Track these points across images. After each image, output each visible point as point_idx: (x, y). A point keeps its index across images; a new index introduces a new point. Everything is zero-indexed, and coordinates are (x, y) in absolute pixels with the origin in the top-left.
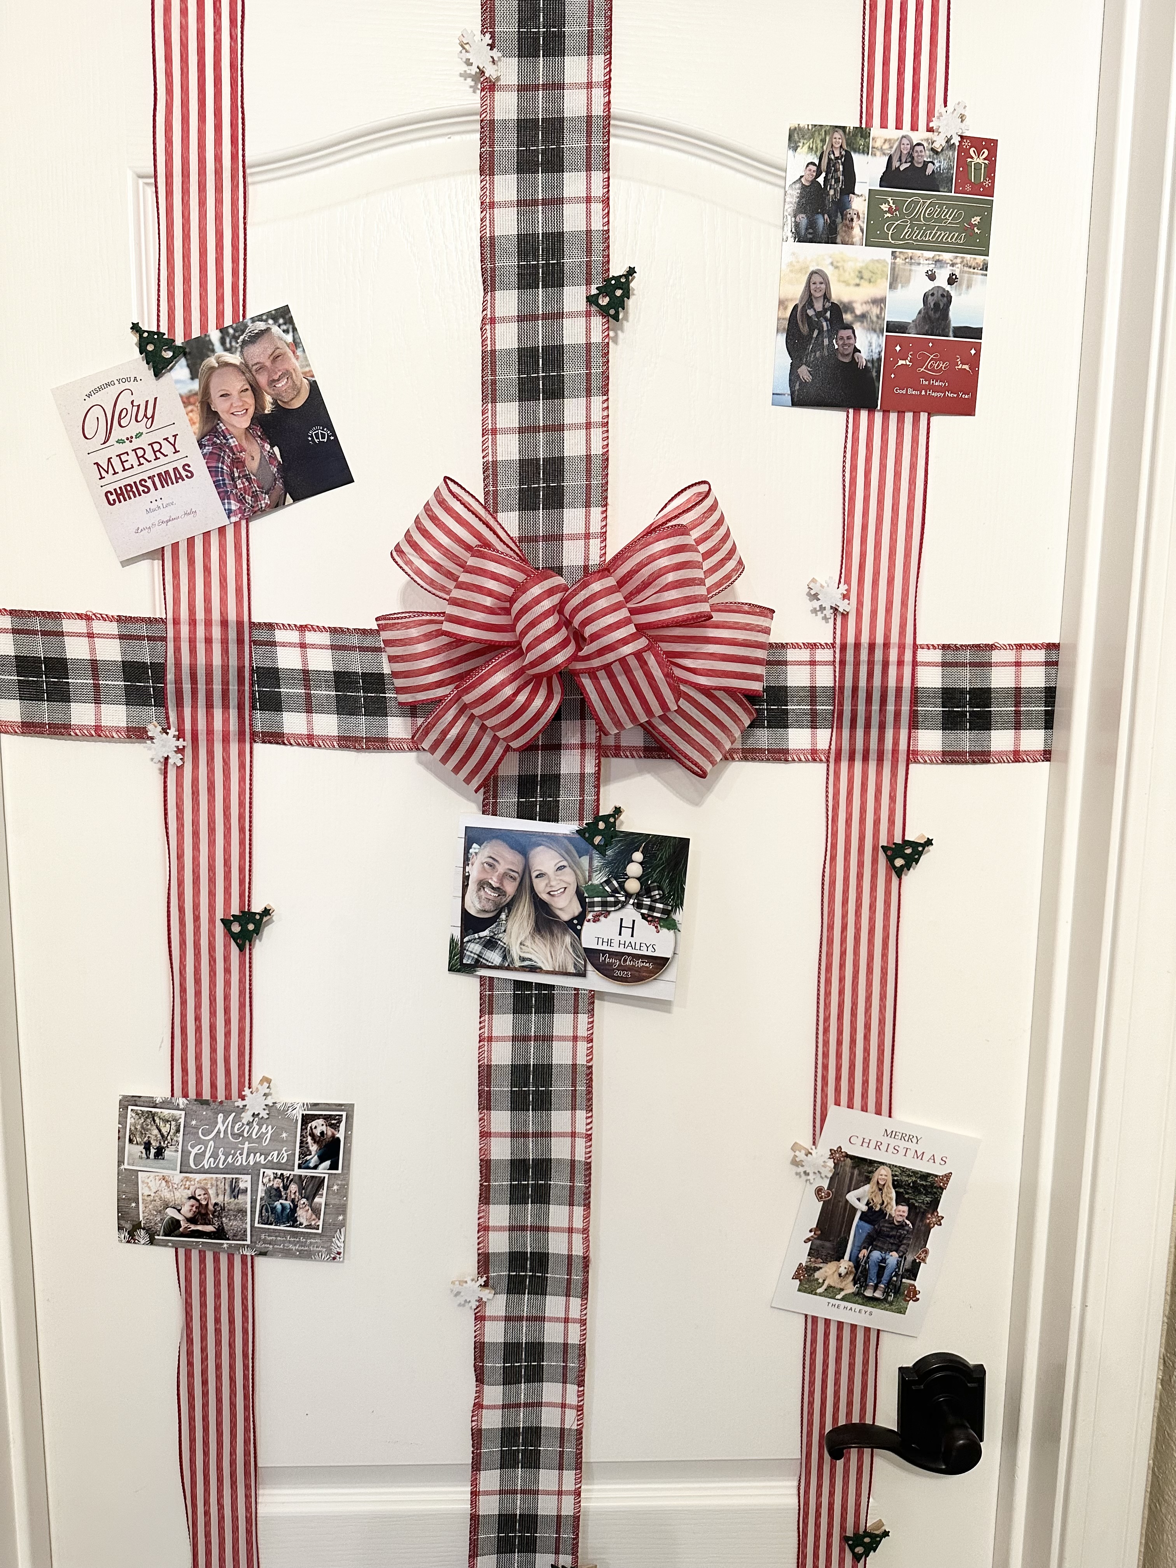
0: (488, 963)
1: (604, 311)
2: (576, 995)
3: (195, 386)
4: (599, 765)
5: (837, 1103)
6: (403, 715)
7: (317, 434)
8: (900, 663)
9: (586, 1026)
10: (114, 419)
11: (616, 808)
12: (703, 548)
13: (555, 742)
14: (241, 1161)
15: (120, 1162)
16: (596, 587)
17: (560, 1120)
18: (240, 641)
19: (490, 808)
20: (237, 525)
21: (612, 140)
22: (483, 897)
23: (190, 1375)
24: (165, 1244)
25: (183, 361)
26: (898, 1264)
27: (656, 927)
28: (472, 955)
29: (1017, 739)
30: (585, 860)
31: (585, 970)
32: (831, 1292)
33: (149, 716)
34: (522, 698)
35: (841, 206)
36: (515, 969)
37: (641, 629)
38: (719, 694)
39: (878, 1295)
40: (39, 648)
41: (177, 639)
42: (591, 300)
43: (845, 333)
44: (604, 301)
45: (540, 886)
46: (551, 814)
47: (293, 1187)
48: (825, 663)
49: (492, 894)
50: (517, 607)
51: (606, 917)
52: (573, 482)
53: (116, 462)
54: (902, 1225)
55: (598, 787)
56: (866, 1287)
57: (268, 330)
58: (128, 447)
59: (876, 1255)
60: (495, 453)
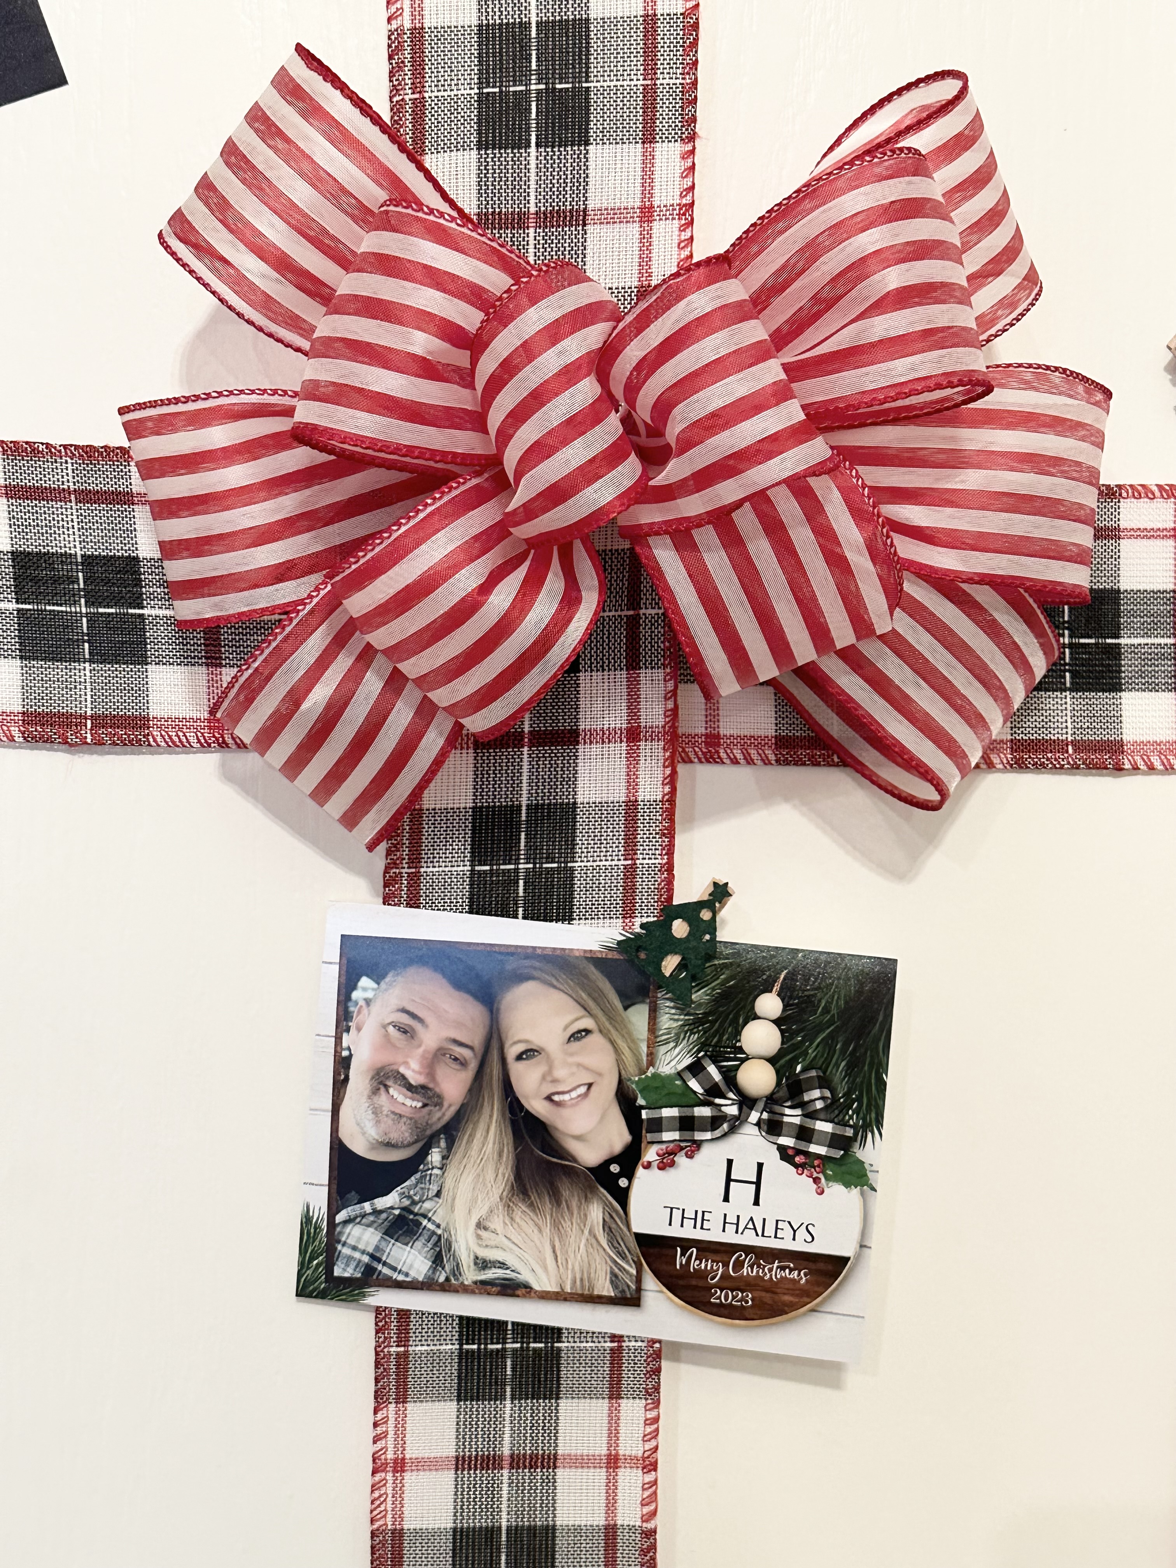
0: (395, 1276)
2: (616, 1355)
4: (672, 780)
6: (187, 660)
9: (639, 1429)
11: (715, 884)
13: (564, 725)
22: (385, 1110)
27: (816, 1181)
28: (357, 1255)
30: (638, 1016)
31: (639, 1289)
36: (464, 1290)
45: (528, 1081)
49: (409, 1102)
51: (690, 1156)
52: (611, 79)
55: (670, 833)
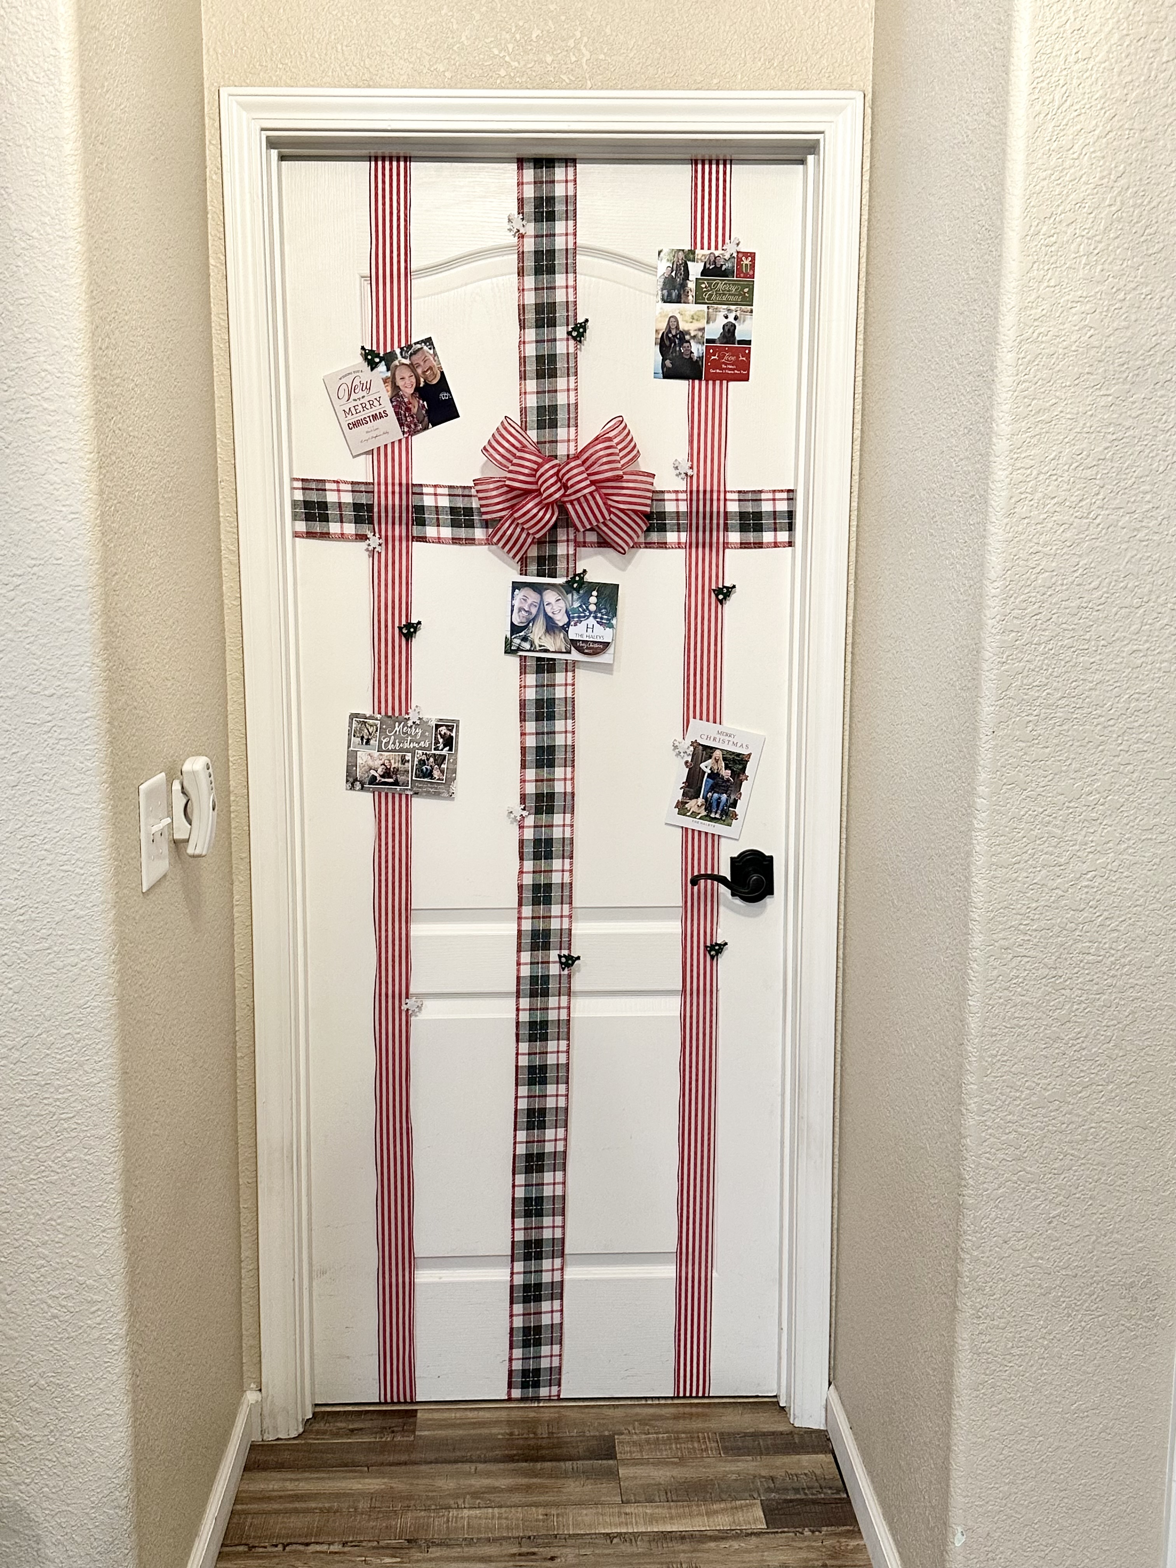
0: (523, 649)
1: (574, 338)
3: (389, 374)
4: (576, 550)
5: (695, 717)
6: (483, 527)
7: (444, 396)
8: (719, 500)
9: (571, 678)
10: (352, 390)
12: (620, 447)
13: (554, 538)
14: (406, 746)
15: (349, 747)
16: (573, 464)
17: (559, 725)
18: (407, 493)
19: (523, 572)
20: (407, 438)
21: (578, 257)
22: (521, 616)
23: (380, 857)
24: (368, 790)
25: (383, 363)
26: (727, 800)
27: (604, 627)
28: (516, 645)
29: (775, 536)
30: (570, 596)
31: (571, 650)
32: (694, 815)
33: (365, 529)
34: (541, 514)
35: (683, 285)
36: (537, 651)
37: (593, 483)
38: (629, 512)
39: (718, 816)
40: (314, 497)
41: (379, 492)
42: (569, 333)
43: (686, 345)
44: (575, 334)
45: (548, 609)
46: (553, 575)
47: (432, 760)
48: (683, 500)
49: (525, 614)
50: (538, 474)
51: (580, 623)
52: (562, 416)
53: (353, 410)
54: (728, 780)
55: (575, 560)
56: (711, 812)
57: (422, 348)
58: (358, 402)
59: (716, 795)
60: (525, 403)
